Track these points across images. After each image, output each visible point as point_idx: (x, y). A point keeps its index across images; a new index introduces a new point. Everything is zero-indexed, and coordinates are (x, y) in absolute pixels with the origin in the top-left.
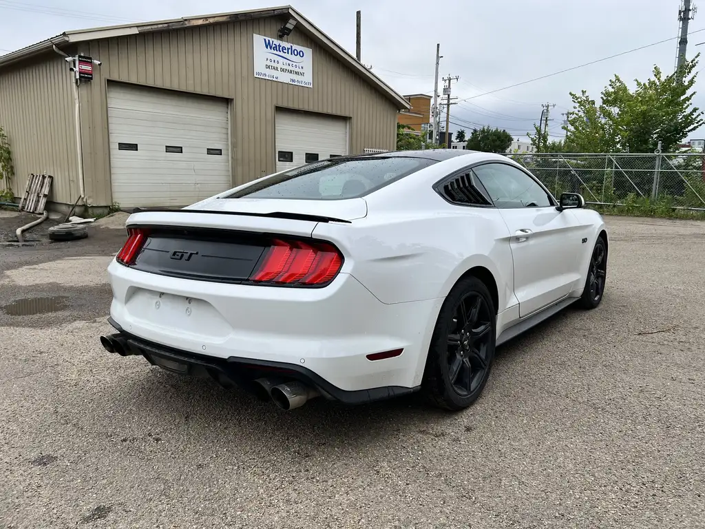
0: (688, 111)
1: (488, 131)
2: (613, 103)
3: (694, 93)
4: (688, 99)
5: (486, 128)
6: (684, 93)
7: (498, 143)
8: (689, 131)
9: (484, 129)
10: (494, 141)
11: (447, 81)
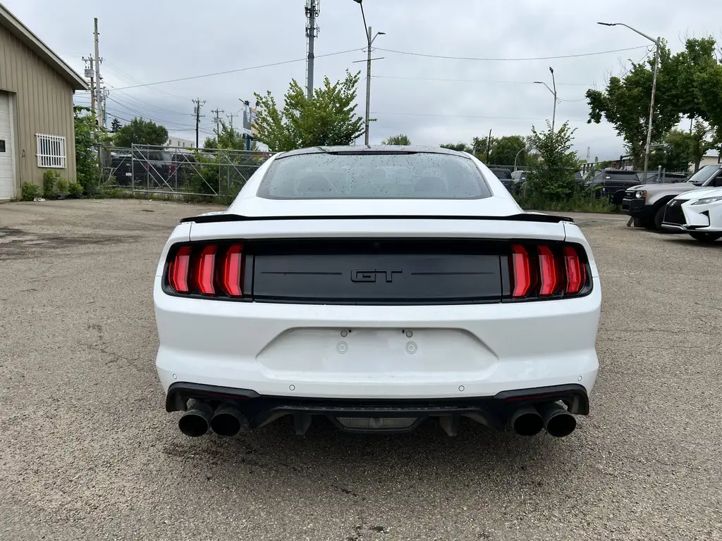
0: (354, 120)
1: (141, 122)
2: (294, 106)
3: (356, 105)
4: (352, 110)
5: (138, 119)
6: (348, 104)
7: (154, 136)
8: (355, 137)
9: (136, 121)
10: (149, 134)
11: (89, 62)
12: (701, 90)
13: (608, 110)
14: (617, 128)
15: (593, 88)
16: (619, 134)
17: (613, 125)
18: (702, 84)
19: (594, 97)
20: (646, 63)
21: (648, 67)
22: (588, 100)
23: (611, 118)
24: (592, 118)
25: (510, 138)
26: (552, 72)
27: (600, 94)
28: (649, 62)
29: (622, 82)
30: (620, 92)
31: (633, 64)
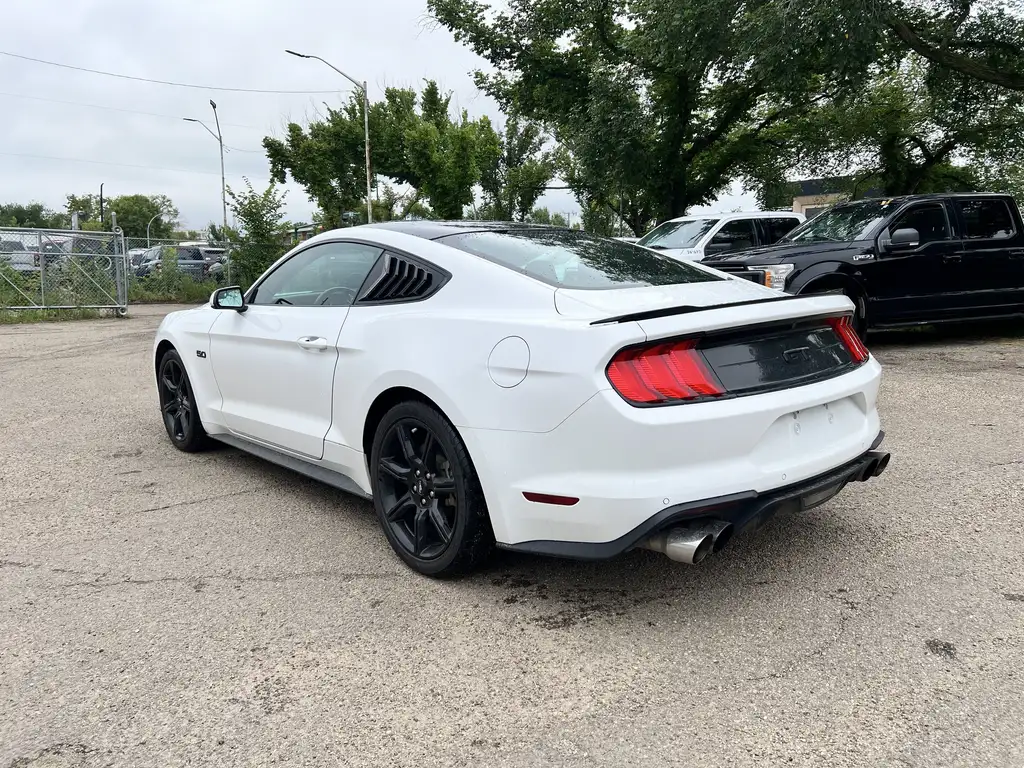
12: (413, 150)
13: (293, 167)
14: (308, 191)
15: (272, 136)
16: (311, 199)
17: (303, 187)
18: (414, 144)
19: (273, 148)
20: (343, 111)
21: (345, 116)
22: (265, 151)
23: (299, 177)
24: (275, 176)
25: (133, 198)
26: (214, 107)
27: (281, 145)
28: (346, 109)
29: (306, 131)
30: (306, 144)
31: (329, 109)
